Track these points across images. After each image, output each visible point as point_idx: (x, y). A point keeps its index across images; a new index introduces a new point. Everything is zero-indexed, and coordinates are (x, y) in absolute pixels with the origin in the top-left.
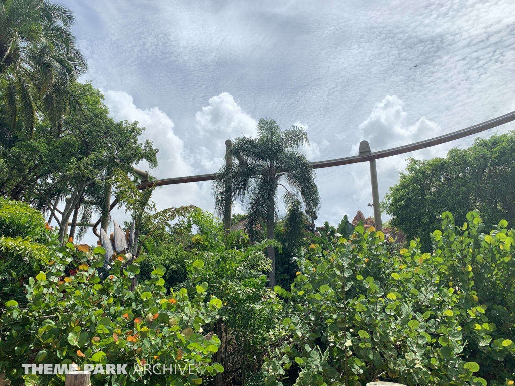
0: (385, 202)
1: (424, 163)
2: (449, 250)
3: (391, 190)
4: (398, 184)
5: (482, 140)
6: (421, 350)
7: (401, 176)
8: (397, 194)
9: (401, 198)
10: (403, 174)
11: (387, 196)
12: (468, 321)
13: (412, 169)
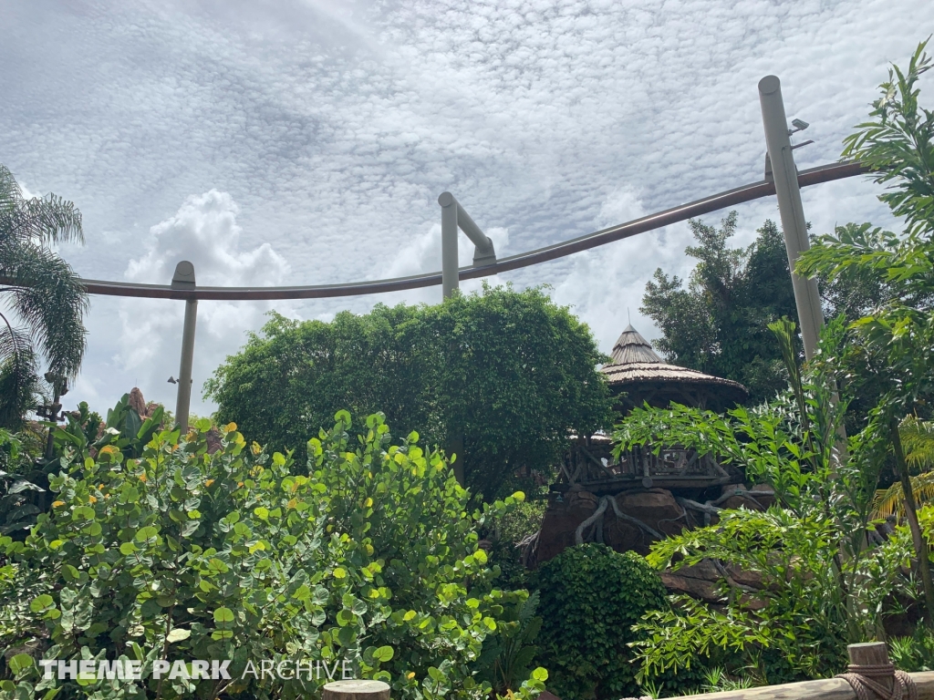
0: (215, 379)
1: (295, 326)
2: (336, 472)
3: (229, 360)
4: (243, 352)
5: (385, 308)
6: (313, 635)
7: (251, 339)
8: (240, 370)
9: (246, 378)
10: (254, 336)
11: (220, 369)
12: (360, 585)
13: (272, 330)
